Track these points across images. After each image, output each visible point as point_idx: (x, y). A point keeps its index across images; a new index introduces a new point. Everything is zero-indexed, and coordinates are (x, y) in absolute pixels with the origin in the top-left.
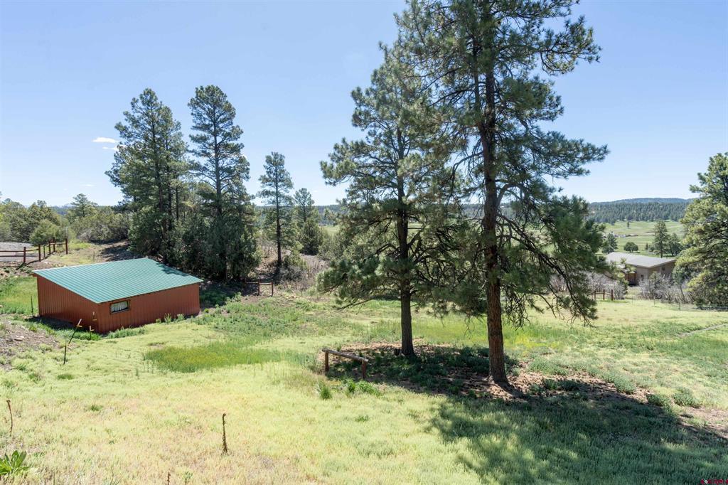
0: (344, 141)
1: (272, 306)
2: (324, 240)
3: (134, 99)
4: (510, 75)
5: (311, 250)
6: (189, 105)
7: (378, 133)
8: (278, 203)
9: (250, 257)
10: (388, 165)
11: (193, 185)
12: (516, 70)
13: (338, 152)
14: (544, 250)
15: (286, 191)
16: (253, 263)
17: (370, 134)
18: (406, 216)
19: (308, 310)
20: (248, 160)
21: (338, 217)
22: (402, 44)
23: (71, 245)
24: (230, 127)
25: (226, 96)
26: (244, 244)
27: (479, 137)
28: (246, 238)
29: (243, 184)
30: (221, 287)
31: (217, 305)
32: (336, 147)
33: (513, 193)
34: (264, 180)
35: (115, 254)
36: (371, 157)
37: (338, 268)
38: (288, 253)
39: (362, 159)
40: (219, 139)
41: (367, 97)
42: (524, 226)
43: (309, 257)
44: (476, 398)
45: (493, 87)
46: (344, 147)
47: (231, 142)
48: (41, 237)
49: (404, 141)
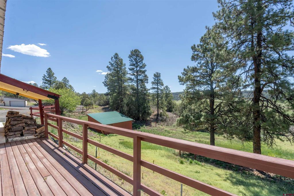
0: (188, 67)
1: (156, 131)
2: (175, 106)
3: (112, 57)
4: (271, 31)
5: (170, 110)
6: (128, 57)
7: (202, 63)
8: (158, 92)
9: (148, 112)
10: (206, 76)
11: (129, 86)
12: (275, 29)
13: (185, 72)
14: (286, 113)
15: (161, 87)
16: (149, 114)
17: (198, 63)
18: (214, 97)
19: (169, 133)
20: (148, 76)
21: (184, 97)
22: (217, 26)
23: (94, 106)
24: (142, 64)
25: (140, 53)
26: (146, 107)
27: (253, 62)
28: (147, 105)
29: (145, 85)
30: (138, 122)
31: (137, 129)
32: (184, 70)
33: (270, 86)
34: (153, 83)
35: (106, 110)
36: (199, 73)
37: (185, 117)
38: (161, 111)
39: (195, 74)
40: (138, 69)
41: (198, 48)
42: (275, 102)
43: (169, 113)
44: (246, 174)
45: (261, 38)
46: (188, 69)
47: (142, 69)
48: (86, 103)
49: (213, 65)
